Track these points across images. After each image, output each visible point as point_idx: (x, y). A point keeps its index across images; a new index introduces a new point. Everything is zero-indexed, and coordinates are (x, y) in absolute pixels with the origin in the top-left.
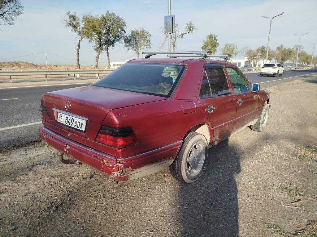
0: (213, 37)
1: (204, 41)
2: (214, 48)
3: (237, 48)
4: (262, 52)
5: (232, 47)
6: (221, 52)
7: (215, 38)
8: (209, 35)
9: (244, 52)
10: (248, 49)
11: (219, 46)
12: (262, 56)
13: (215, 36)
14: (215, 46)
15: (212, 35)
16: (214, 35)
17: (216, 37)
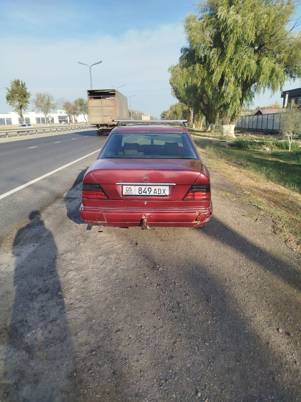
0: (20, 84)
1: (8, 89)
2: (25, 99)
3: (53, 100)
4: (81, 105)
5: (46, 98)
6: (34, 104)
7: (23, 86)
8: (14, 80)
9: (62, 105)
10: (65, 101)
11: (31, 96)
12: (81, 110)
13: (23, 83)
14: (25, 96)
15: (18, 80)
16: (21, 81)
17: (25, 84)
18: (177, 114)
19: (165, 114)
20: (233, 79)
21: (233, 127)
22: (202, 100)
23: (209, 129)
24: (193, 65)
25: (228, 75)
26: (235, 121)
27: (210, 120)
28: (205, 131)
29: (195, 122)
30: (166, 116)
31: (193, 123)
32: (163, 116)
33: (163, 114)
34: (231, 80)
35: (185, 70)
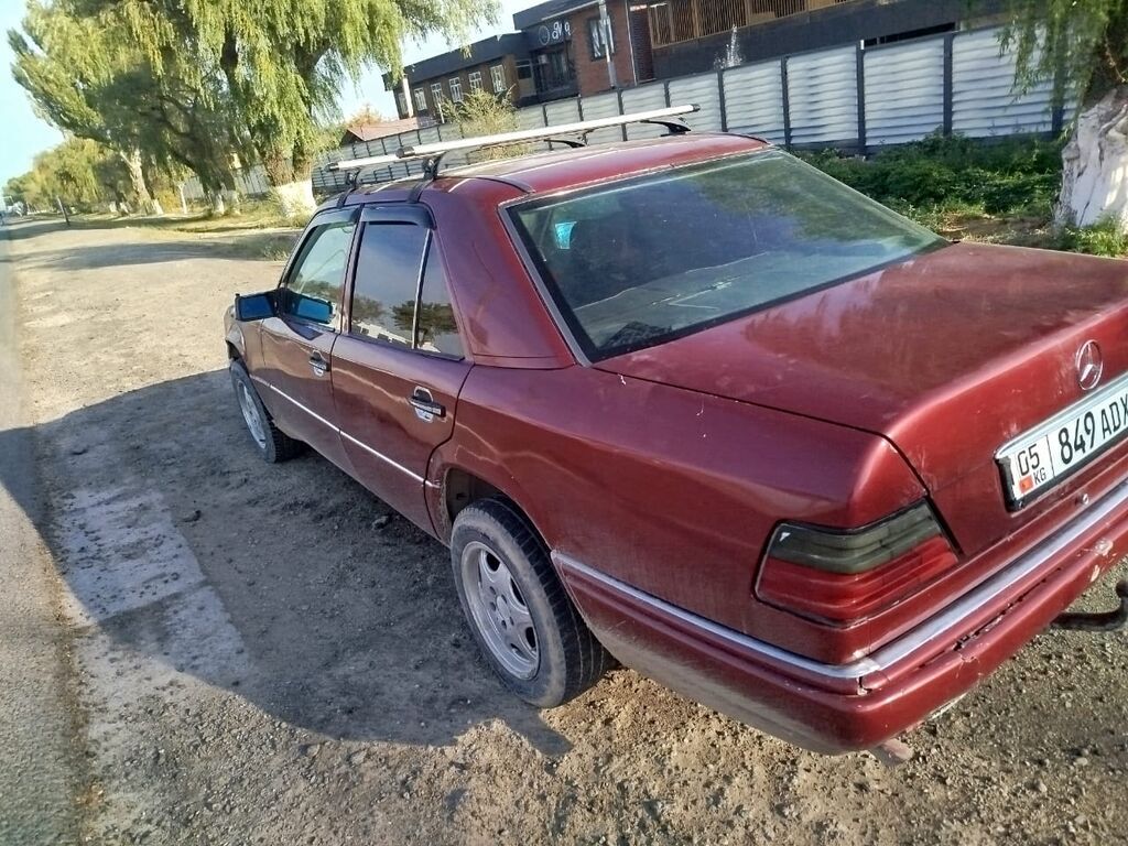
18: (74, 180)
19: (21, 186)
20: (264, 44)
21: (307, 186)
22: (164, 121)
23: (221, 208)
24: (113, 7)
25: (246, 32)
26: (309, 170)
27: (214, 180)
28: (209, 217)
29: (155, 194)
30: (25, 193)
31: (153, 198)
32: (14, 194)
33: (11, 188)
34: (258, 46)
35: (88, 22)
